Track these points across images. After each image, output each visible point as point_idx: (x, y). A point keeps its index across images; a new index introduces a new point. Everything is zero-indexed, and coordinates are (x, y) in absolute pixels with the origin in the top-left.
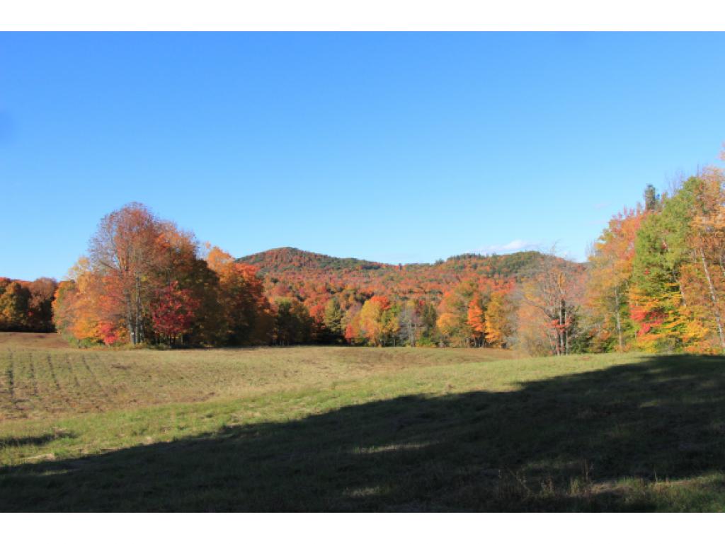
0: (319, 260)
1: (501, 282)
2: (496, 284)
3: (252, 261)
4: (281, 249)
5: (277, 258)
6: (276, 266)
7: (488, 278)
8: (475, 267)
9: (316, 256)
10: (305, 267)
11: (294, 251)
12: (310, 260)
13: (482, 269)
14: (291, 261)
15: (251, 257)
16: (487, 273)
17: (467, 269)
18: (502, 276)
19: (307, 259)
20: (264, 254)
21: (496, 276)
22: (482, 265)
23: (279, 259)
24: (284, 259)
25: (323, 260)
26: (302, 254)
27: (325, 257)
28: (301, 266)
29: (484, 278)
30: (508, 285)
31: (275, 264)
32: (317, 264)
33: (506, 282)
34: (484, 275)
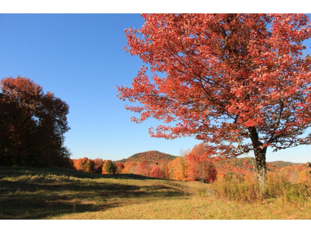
0: (167, 156)
1: (239, 169)
2: (238, 169)
3: (141, 155)
4: (152, 151)
5: (151, 154)
6: (151, 158)
7: (234, 167)
8: (229, 162)
9: (166, 154)
10: (162, 159)
11: (157, 152)
12: (164, 156)
13: (232, 163)
14: (156, 156)
15: (141, 153)
16: (234, 165)
17: (226, 163)
18: (239, 166)
19: (162, 156)
20: (146, 153)
21: (237, 166)
23: (152, 155)
24: (154, 155)
25: (169, 156)
26: (160, 153)
27: (169, 155)
28: (160, 158)
29: (232, 166)
30: (242, 170)
31: (150, 157)
32: (166, 157)
33: (241, 169)
34: (233, 165)
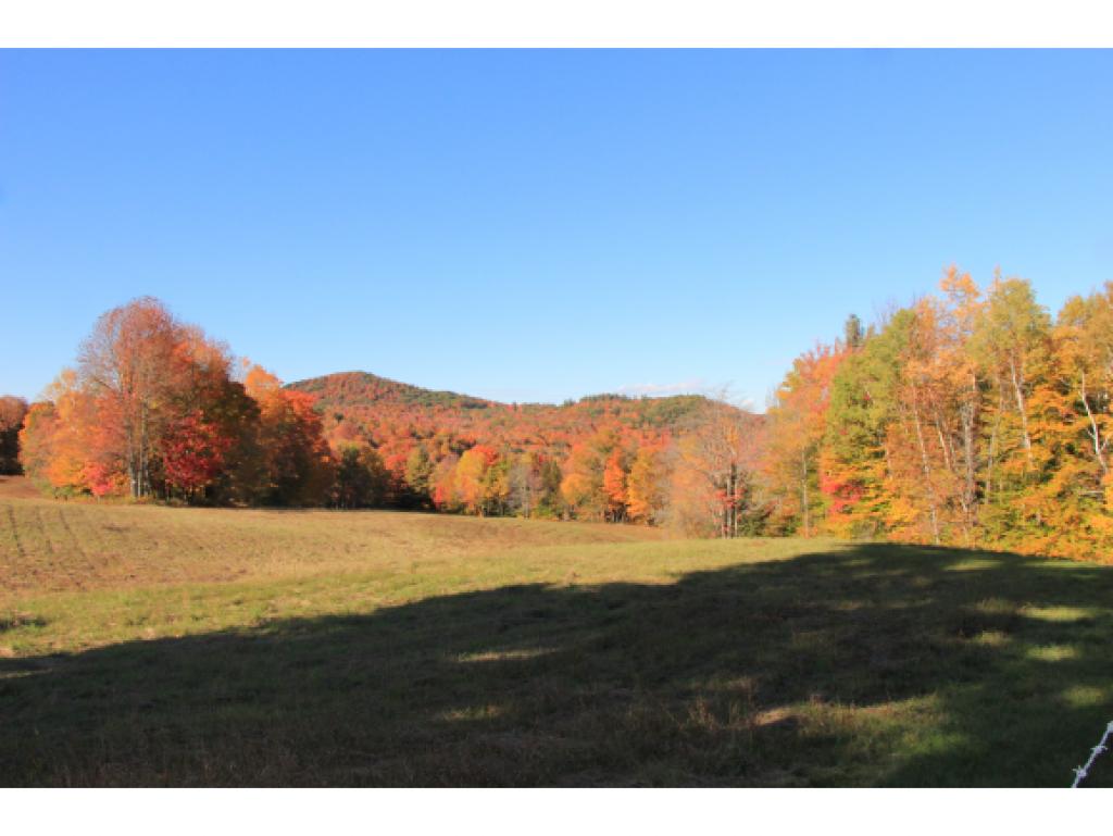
0: (403, 391)
1: (651, 435)
2: (645, 437)
3: (308, 388)
4: (350, 374)
5: (343, 385)
6: (342, 397)
7: (634, 428)
8: (618, 412)
9: (398, 385)
10: (382, 401)
11: (368, 377)
12: (390, 391)
13: (627, 415)
14: (363, 391)
15: (306, 383)
16: (634, 422)
17: (606, 415)
18: (653, 426)
19: (386, 390)
20: (326, 379)
21: (646, 426)
22: (627, 410)
23: (347, 387)
24: (354, 387)
25: (407, 392)
26: (379, 382)
27: (411, 388)
28: (377, 398)
29: (629, 428)
30: (660, 439)
31: (341, 393)
32: (400, 397)
33: (658, 436)
34: (630, 424)
